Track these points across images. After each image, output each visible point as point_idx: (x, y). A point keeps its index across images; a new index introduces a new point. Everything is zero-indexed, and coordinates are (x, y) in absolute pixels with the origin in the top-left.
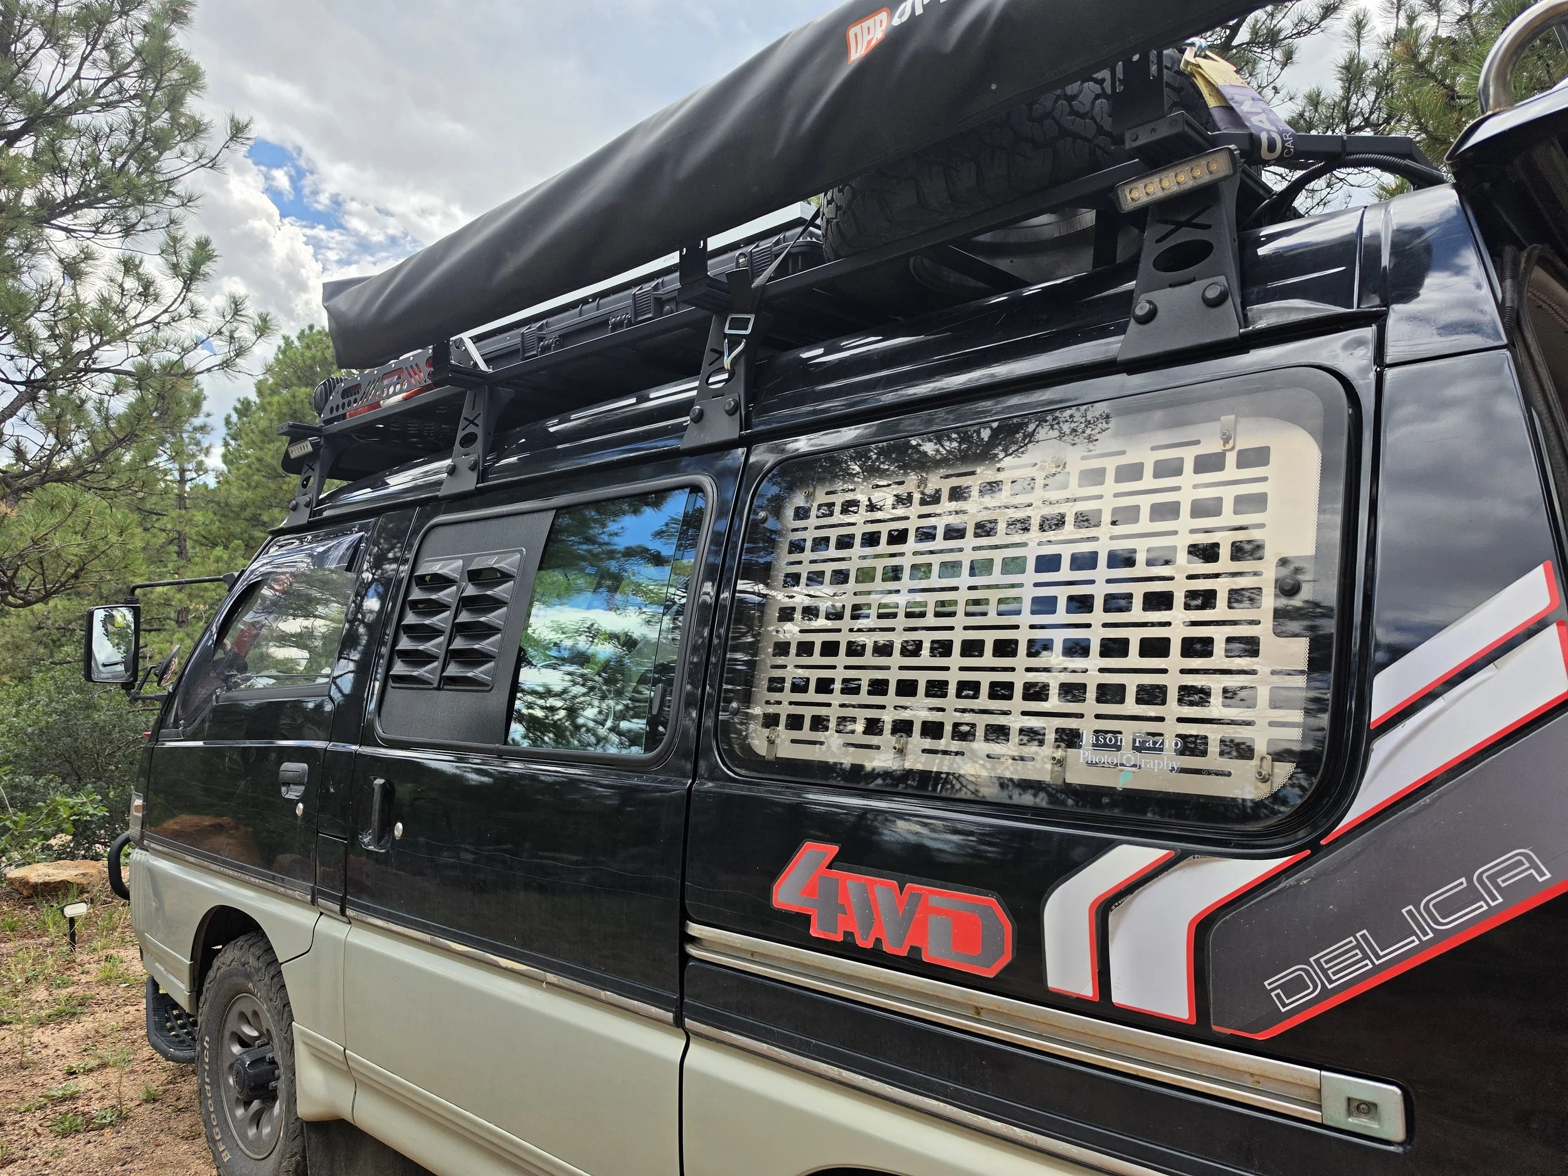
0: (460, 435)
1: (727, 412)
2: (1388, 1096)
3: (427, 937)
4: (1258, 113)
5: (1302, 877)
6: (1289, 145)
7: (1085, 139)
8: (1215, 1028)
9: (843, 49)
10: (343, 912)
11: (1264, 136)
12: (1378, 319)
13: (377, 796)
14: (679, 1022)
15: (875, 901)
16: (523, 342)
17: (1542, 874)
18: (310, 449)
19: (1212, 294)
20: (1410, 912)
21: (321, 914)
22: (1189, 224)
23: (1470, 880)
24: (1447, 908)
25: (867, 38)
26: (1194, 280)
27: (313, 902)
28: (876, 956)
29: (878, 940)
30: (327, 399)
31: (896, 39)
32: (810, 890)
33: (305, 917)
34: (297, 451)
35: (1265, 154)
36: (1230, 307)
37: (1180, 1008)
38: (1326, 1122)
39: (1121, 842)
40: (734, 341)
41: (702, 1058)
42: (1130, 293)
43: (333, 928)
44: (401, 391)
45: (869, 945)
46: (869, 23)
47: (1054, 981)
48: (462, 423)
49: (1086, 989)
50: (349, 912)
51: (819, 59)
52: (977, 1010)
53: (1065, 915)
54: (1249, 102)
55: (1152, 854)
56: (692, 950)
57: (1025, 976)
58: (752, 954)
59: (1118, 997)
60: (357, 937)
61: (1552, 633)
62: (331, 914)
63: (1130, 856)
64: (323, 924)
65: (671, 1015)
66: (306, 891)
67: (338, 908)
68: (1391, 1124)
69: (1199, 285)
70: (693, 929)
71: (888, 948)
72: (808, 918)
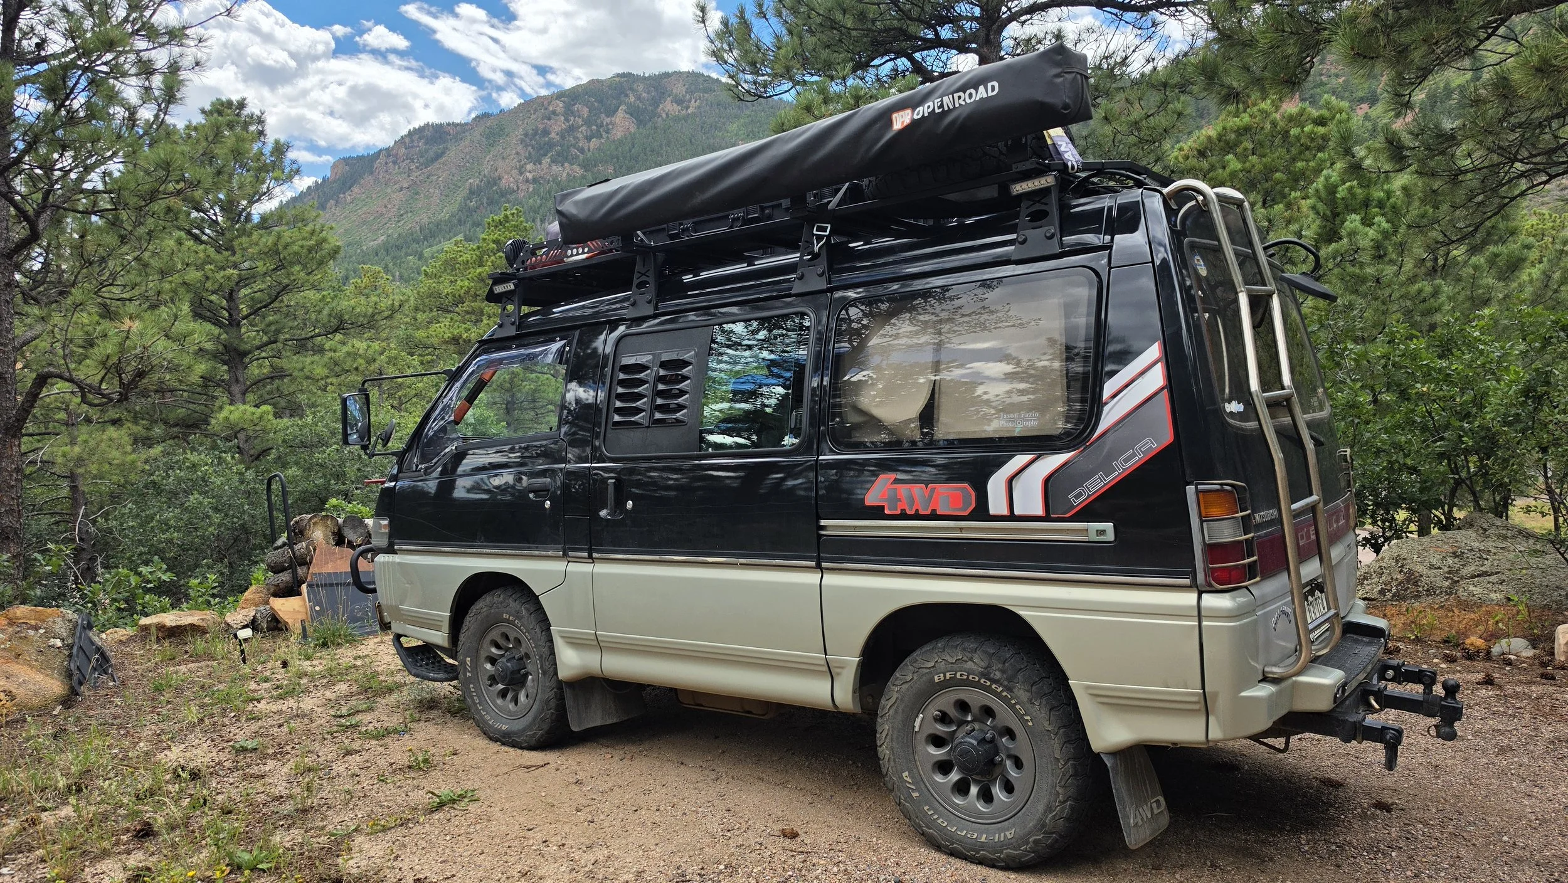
0: (635, 282)
1: (817, 274)
2: (1109, 526)
3: (657, 558)
5: (1081, 458)
6: (1080, 166)
8: (1052, 516)
9: (890, 123)
10: (590, 557)
11: (1070, 164)
12: (1109, 247)
13: (611, 490)
14: (819, 566)
15: (914, 496)
16: (668, 226)
17: (1155, 444)
18: (512, 287)
19: (1048, 234)
20: (1115, 464)
21: (569, 562)
22: (1039, 202)
23: (1134, 451)
24: (1126, 461)
26: (1041, 227)
27: (565, 555)
28: (917, 517)
29: (917, 510)
31: (914, 124)
32: (883, 495)
33: (559, 566)
34: (499, 290)
35: (1070, 171)
36: (1055, 240)
37: (1039, 511)
38: (1090, 540)
39: (1016, 455)
40: (820, 238)
41: (830, 579)
43: (580, 568)
44: (583, 253)
45: (912, 512)
46: (901, 113)
47: (992, 511)
48: (636, 275)
49: (1005, 512)
50: (595, 555)
51: (878, 126)
52: (961, 529)
53: (996, 485)
54: (1064, 145)
55: (1028, 457)
56: (823, 532)
57: (981, 511)
58: (855, 528)
59: (1017, 512)
60: (601, 568)
61: (1159, 364)
62: (578, 560)
63: (1020, 460)
64: (574, 567)
65: (813, 564)
66: (558, 550)
67: (586, 554)
68: (1110, 536)
69: (1044, 229)
70: (823, 522)
71: (921, 512)
72: (883, 507)
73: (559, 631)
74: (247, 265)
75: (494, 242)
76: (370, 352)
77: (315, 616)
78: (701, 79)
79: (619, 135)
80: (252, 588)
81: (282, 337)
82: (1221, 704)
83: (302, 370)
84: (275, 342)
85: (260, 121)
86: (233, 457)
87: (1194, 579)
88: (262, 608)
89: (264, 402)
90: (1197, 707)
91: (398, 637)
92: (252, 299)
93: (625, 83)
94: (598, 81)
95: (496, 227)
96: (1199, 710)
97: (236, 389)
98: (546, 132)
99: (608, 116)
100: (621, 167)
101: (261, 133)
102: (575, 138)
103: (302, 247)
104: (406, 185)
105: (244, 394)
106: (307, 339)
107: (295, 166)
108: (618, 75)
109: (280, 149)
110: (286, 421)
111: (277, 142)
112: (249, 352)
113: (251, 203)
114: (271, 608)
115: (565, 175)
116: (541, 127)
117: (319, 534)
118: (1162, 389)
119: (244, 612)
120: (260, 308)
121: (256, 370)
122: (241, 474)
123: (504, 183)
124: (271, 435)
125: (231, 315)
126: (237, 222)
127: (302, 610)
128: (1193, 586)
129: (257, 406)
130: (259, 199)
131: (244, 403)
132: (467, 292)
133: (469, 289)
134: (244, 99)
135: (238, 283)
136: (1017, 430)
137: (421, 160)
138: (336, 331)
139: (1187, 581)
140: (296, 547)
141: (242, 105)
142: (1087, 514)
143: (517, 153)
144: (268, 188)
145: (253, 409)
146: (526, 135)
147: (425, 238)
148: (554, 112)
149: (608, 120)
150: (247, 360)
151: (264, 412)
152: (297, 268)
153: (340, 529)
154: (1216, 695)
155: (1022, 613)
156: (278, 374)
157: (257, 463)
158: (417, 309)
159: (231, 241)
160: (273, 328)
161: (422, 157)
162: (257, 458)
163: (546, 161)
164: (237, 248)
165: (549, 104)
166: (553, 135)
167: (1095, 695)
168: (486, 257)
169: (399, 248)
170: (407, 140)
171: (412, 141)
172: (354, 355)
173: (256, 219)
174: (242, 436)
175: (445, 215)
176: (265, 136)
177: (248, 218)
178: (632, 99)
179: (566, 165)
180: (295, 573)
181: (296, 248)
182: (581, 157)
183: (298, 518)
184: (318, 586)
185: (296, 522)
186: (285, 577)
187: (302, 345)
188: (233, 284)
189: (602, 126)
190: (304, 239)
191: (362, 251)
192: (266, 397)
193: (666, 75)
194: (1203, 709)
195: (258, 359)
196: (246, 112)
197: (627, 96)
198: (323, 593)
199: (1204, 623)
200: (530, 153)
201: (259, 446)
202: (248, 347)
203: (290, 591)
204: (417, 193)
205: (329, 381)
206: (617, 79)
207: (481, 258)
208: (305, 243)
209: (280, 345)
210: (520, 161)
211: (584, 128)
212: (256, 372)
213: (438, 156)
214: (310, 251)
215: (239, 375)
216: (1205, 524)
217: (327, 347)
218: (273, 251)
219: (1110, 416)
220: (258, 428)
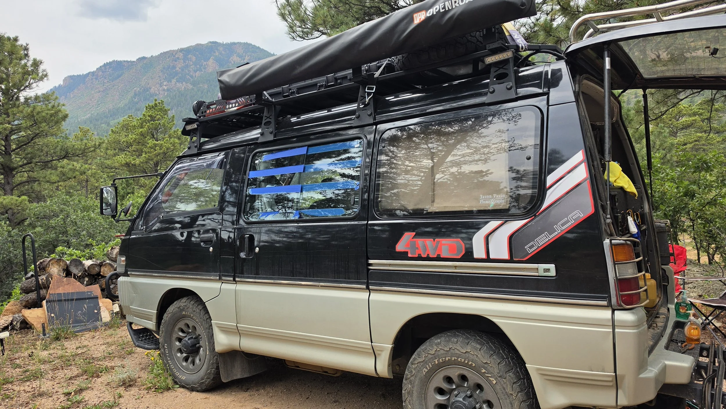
0: (264, 122)
1: (368, 115)
2: (552, 266)
3: (272, 281)
4: (519, 39)
5: (533, 223)
6: (527, 47)
7: (474, 43)
8: (514, 259)
9: (412, 20)
10: (234, 280)
11: (520, 46)
12: (547, 94)
13: (247, 241)
14: (368, 288)
15: (427, 245)
16: (283, 90)
17: (581, 215)
18: (196, 126)
19: (508, 87)
20: (556, 227)
21: (222, 283)
22: (502, 68)
23: (568, 219)
24: (563, 225)
25: (419, 18)
26: (504, 83)
27: (220, 279)
28: (428, 259)
29: (428, 255)
30: (200, 109)
31: (428, 20)
32: (407, 245)
33: (217, 285)
34: (189, 128)
35: (520, 50)
36: (513, 90)
37: (506, 256)
38: (540, 275)
39: (491, 221)
40: (369, 94)
41: (375, 297)
42: (488, 83)
43: (229, 287)
44: (235, 106)
45: (425, 256)
46: (420, 13)
47: (476, 256)
48: (264, 118)
49: (484, 256)
50: (237, 279)
51: (405, 21)
52: (456, 267)
53: (478, 240)
54: (516, 35)
55: (498, 223)
56: (370, 267)
57: (468, 256)
58: (390, 265)
59: (492, 257)
60: (240, 287)
61: (583, 165)
62: (228, 282)
63: (493, 224)
64: (225, 286)
65: (364, 287)
66: (216, 276)
67: (232, 279)
68: (553, 273)
69: (505, 84)
70: (371, 261)
71: (431, 256)
72: (407, 252)
73: (216, 324)
74: (16, 123)
75: (149, 116)
76: (83, 168)
77: (51, 320)
78: (251, 47)
79: (211, 70)
80: (12, 301)
81: (34, 161)
82: (628, 382)
83: (45, 177)
84: (31, 163)
85: (26, 49)
86: (5, 223)
87: (610, 301)
88: (17, 316)
89: (23, 195)
90: (611, 384)
91: (131, 324)
92: (18, 141)
93: (214, 46)
94: (200, 44)
95: (150, 109)
96: (612, 386)
97: (8, 188)
98: (174, 67)
99: (205, 61)
100: (211, 85)
101: (27, 55)
102: (189, 71)
103: (47, 114)
104: (102, 90)
105: (12, 190)
106: (48, 162)
107: (45, 73)
108: (210, 42)
109: (36, 64)
110: (35, 204)
111: (35, 60)
112: (16, 168)
113: (20, 90)
114: (23, 316)
115: (183, 88)
116: (171, 64)
117: (55, 270)
118: (584, 180)
119: (5, 318)
120: (23, 145)
121: (19, 178)
122: (9, 232)
123: (152, 90)
124: (28, 211)
125: (6, 149)
126: (11, 100)
127: (43, 316)
128: (609, 306)
129: (19, 197)
130: (24, 89)
131: (12, 195)
132: (134, 141)
133: (135, 139)
134: (17, 37)
135: (10, 132)
136: (491, 206)
137: (110, 78)
138: (64, 158)
139: (605, 303)
140: (40, 278)
141: (16, 39)
142: (538, 258)
143: (159, 77)
144: (29, 84)
145: (17, 198)
146: (164, 68)
147: (111, 116)
148: (178, 58)
149: (205, 63)
150: (14, 173)
151: (23, 200)
152: (44, 124)
153: (67, 267)
154: (623, 377)
155: (495, 320)
156: (31, 180)
157: (19, 226)
158: (107, 149)
159: (7, 110)
160: (29, 156)
161: (110, 77)
162: (19, 224)
163: (174, 81)
164: (10, 113)
165: (176, 54)
166: (177, 69)
167: (544, 375)
168: (144, 123)
169: (97, 120)
170: (103, 68)
171: (106, 69)
172: (74, 170)
173: (22, 99)
174: (10, 212)
175: (121, 105)
176: (29, 57)
177: (18, 99)
178: (217, 54)
179: (184, 83)
180: (39, 294)
181: (44, 114)
182: (192, 80)
183: (41, 261)
184: (54, 301)
185: (41, 263)
186: (33, 296)
187: (46, 165)
188: (7, 132)
189: (202, 65)
190: (48, 110)
191: (78, 121)
192: (25, 192)
193: (234, 44)
194: (615, 386)
195: (21, 172)
196: (19, 43)
197: (215, 52)
198: (57, 306)
199: (616, 330)
200: (166, 77)
201: (19, 217)
202: (15, 166)
203: (36, 304)
204: (108, 94)
205: (60, 184)
206: (210, 44)
207: (142, 124)
208: (48, 112)
209: (33, 165)
210: (160, 80)
211: (193, 66)
212: (20, 179)
213: (119, 76)
214: (51, 116)
215: (10, 180)
216: (616, 265)
217: (59, 165)
218: (31, 116)
219: (550, 197)
220: (19, 208)
